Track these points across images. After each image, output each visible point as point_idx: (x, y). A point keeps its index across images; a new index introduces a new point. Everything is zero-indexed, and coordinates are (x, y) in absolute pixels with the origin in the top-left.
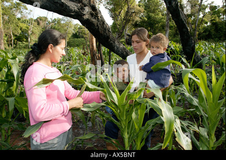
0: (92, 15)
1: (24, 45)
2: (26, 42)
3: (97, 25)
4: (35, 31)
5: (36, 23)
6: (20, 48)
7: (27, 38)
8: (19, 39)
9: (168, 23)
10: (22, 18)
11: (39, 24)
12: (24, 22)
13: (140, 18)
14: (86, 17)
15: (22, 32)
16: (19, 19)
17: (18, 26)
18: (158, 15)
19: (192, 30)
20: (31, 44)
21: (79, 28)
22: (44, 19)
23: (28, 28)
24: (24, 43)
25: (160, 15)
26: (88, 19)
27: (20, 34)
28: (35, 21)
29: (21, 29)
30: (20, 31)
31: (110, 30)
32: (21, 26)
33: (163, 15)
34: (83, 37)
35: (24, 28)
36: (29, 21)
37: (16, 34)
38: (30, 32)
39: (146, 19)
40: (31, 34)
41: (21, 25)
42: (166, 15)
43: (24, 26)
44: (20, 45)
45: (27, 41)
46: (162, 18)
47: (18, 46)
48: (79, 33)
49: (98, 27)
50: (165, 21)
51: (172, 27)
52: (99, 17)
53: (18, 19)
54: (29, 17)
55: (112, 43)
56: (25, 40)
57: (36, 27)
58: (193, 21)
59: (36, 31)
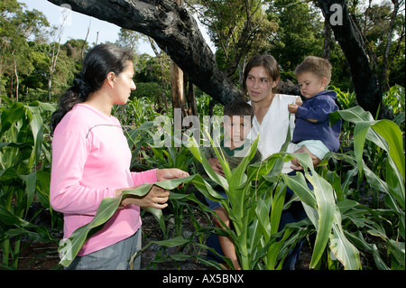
0: (180, 27)
1: (38, 95)
2: (43, 88)
3: (190, 48)
4: (61, 67)
5: (65, 52)
6: (31, 101)
7: (46, 82)
8: (29, 82)
9: (327, 52)
10: (37, 41)
11: (69, 54)
12: (40, 49)
13: (272, 43)
14: (169, 31)
15: (37, 69)
16: (31, 44)
17: (28, 57)
18: (307, 36)
19: (376, 67)
20: (53, 93)
21: (149, 63)
22: (80, 45)
23: (48, 62)
24: (38, 92)
25: (312, 37)
26: (172, 36)
27: (33, 74)
28: (62, 47)
29: (34, 64)
30: (32, 68)
31: (214, 59)
32: (35, 57)
33: (316, 37)
34: (155, 80)
35: (40, 61)
36: (50, 48)
37: (25, 72)
38: (52, 70)
39: (284, 45)
40: (54, 73)
41: (35, 55)
42: (323, 36)
43: (40, 57)
44: (31, 96)
45: (46, 87)
46: (316, 43)
47: (27, 97)
48: (149, 71)
49: (192, 52)
50: (321, 48)
51: (336, 60)
52: (193, 33)
53: (29, 43)
54: (51, 40)
55: (216, 84)
56: (42, 85)
57: (64, 59)
58: (378, 48)
59: (65, 67)
